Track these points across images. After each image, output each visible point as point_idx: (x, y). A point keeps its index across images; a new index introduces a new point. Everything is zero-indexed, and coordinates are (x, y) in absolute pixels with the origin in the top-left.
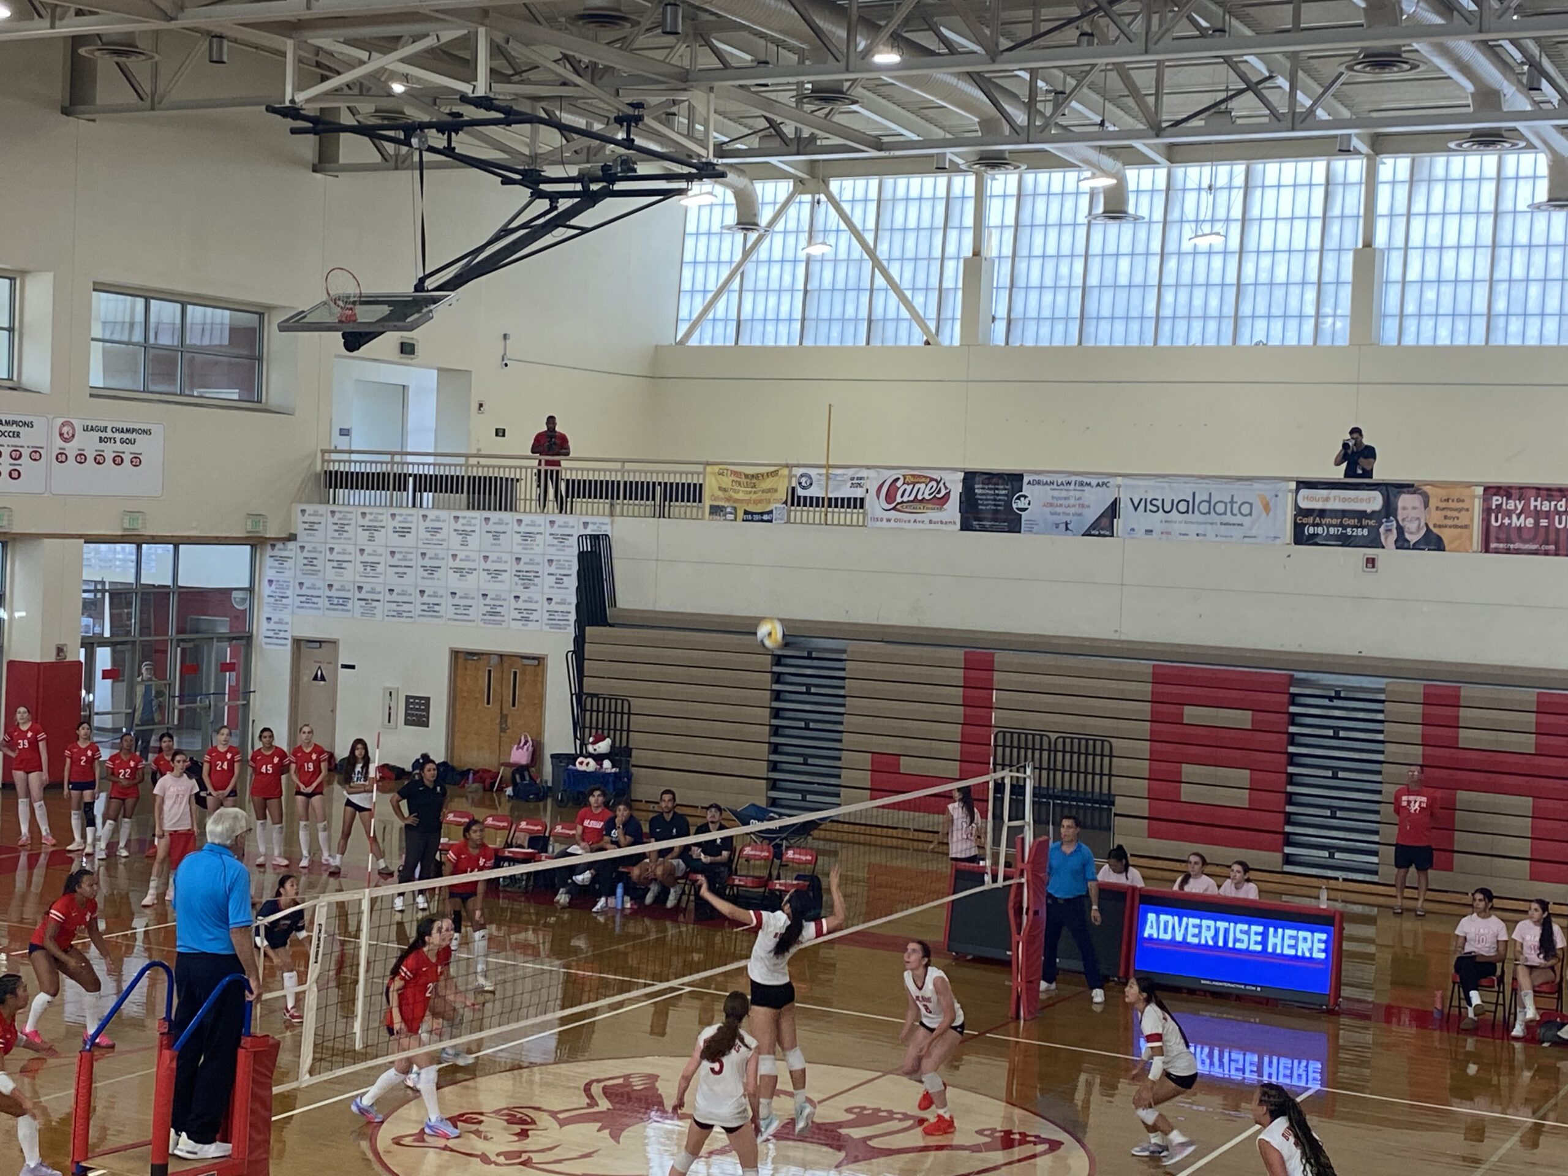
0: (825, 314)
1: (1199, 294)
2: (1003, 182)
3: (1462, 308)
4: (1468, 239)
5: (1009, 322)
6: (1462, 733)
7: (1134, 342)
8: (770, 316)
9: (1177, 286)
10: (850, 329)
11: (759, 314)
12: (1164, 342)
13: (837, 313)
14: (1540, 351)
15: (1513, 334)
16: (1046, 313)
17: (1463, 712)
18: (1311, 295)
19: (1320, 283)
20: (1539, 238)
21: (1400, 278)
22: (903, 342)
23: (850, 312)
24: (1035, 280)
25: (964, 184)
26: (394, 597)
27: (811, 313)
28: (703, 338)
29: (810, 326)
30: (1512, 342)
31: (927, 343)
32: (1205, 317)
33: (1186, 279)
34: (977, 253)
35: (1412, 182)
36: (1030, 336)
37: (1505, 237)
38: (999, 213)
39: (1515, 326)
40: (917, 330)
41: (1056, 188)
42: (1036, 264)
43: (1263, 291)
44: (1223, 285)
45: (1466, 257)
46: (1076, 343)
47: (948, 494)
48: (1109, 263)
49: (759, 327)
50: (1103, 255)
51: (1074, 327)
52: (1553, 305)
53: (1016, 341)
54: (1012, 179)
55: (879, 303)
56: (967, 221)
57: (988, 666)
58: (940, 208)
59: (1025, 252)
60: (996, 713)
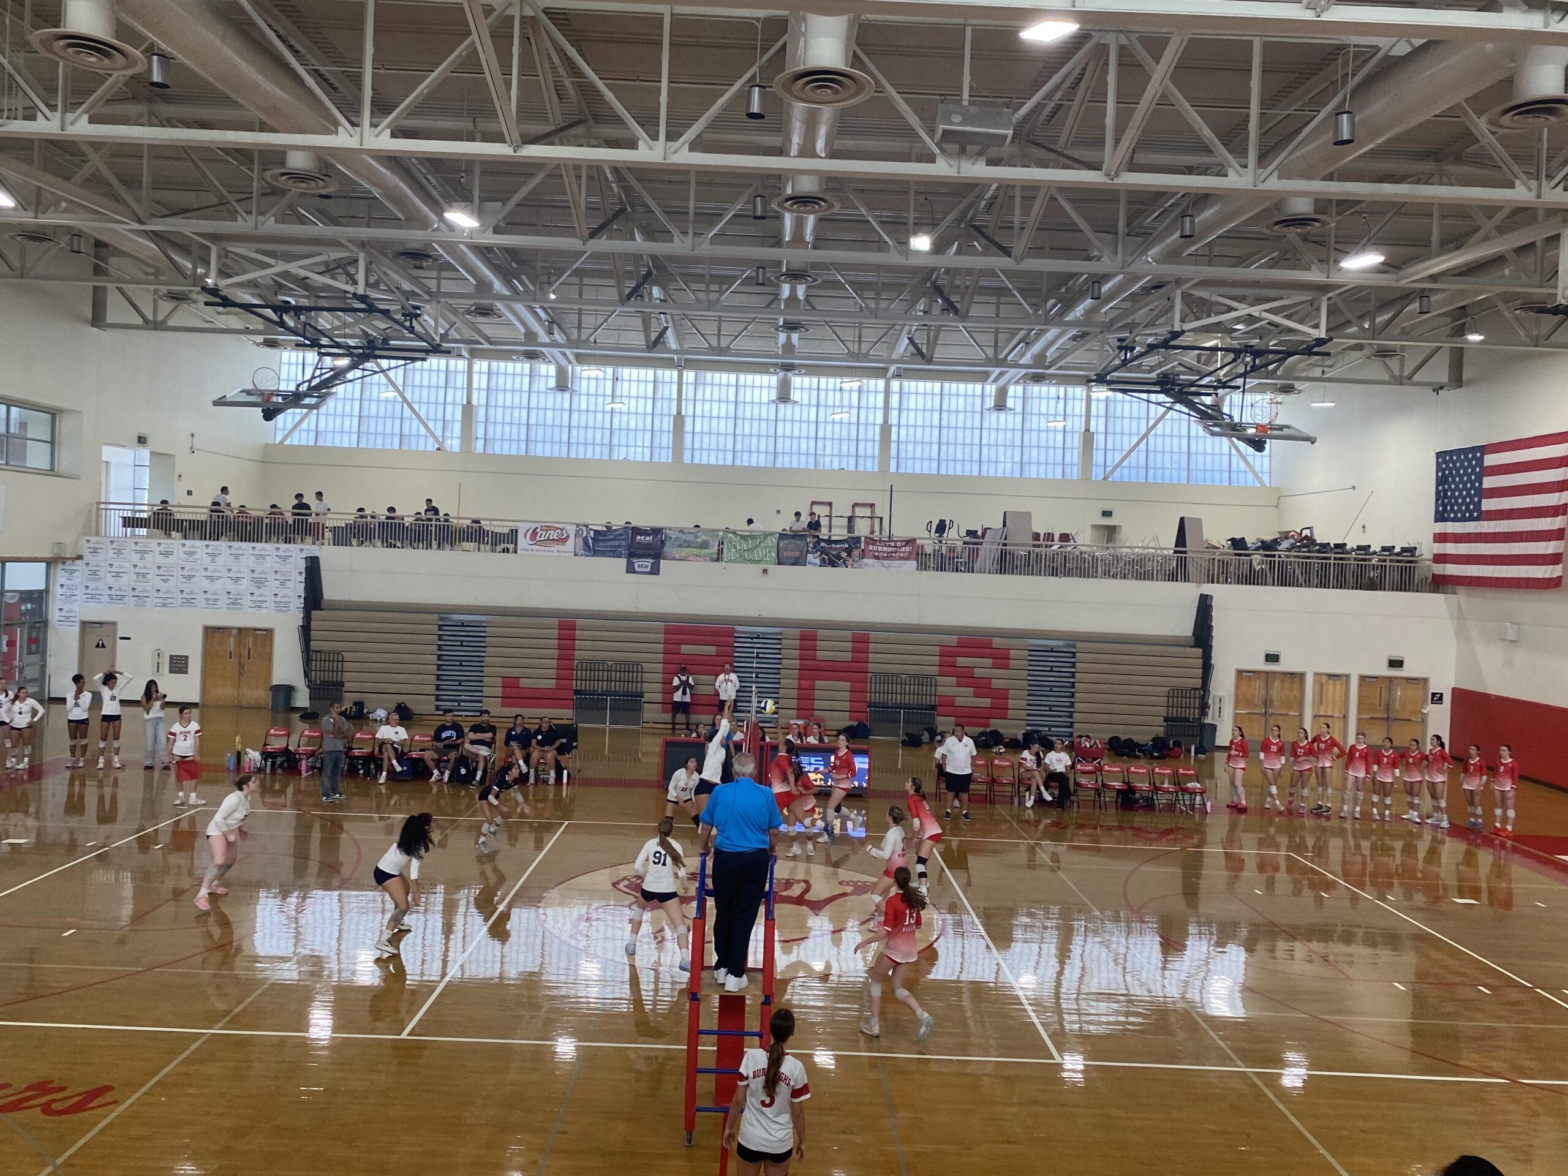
0: (372, 430)
1: (590, 432)
2: (480, 365)
3: (721, 446)
4: (723, 414)
5: (485, 440)
6: (818, 653)
7: (556, 454)
8: (338, 429)
9: (578, 427)
10: (388, 440)
11: (330, 428)
12: (573, 455)
13: (380, 430)
14: (758, 469)
15: (744, 460)
16: (507, 437)
17: (819, 643)
18: (648, 436)
19: (652, 430)
20: (756, 416)
21: (691, 430)
22: (422, 448)
23: (388, 430)
24: (499, 419)
25: (462, 364)
26: (160, 594)
27: (364, 429)
28: (295, 440)
29: (364, 437)
30: (745, 464)
31: (438, 449)
32: (594, 444)
33: (583, 424)
34: (469, 402)
35: (696, 384)
36: (497, 449)
37: (740, 414)
38: (480, 381)
39: (746, 456)
40: (431, 440)
41: (510, 370)
42: (500, 411)
43: (624, 433)
44: (603, 428)
45: (722, 422)
46: (524, 454)
47: (568, 537)
48: (541, 413)
49: (330, 436)
50: (537, 409)
51: (523, 445)
52: (763, 448)
53: (489, 451)
54: (485, 364)
55: (406, 424)
56: (459, 384)
57: (573, 627)
58: (442, 376)
59: (493, 404)
60: (577, 653)
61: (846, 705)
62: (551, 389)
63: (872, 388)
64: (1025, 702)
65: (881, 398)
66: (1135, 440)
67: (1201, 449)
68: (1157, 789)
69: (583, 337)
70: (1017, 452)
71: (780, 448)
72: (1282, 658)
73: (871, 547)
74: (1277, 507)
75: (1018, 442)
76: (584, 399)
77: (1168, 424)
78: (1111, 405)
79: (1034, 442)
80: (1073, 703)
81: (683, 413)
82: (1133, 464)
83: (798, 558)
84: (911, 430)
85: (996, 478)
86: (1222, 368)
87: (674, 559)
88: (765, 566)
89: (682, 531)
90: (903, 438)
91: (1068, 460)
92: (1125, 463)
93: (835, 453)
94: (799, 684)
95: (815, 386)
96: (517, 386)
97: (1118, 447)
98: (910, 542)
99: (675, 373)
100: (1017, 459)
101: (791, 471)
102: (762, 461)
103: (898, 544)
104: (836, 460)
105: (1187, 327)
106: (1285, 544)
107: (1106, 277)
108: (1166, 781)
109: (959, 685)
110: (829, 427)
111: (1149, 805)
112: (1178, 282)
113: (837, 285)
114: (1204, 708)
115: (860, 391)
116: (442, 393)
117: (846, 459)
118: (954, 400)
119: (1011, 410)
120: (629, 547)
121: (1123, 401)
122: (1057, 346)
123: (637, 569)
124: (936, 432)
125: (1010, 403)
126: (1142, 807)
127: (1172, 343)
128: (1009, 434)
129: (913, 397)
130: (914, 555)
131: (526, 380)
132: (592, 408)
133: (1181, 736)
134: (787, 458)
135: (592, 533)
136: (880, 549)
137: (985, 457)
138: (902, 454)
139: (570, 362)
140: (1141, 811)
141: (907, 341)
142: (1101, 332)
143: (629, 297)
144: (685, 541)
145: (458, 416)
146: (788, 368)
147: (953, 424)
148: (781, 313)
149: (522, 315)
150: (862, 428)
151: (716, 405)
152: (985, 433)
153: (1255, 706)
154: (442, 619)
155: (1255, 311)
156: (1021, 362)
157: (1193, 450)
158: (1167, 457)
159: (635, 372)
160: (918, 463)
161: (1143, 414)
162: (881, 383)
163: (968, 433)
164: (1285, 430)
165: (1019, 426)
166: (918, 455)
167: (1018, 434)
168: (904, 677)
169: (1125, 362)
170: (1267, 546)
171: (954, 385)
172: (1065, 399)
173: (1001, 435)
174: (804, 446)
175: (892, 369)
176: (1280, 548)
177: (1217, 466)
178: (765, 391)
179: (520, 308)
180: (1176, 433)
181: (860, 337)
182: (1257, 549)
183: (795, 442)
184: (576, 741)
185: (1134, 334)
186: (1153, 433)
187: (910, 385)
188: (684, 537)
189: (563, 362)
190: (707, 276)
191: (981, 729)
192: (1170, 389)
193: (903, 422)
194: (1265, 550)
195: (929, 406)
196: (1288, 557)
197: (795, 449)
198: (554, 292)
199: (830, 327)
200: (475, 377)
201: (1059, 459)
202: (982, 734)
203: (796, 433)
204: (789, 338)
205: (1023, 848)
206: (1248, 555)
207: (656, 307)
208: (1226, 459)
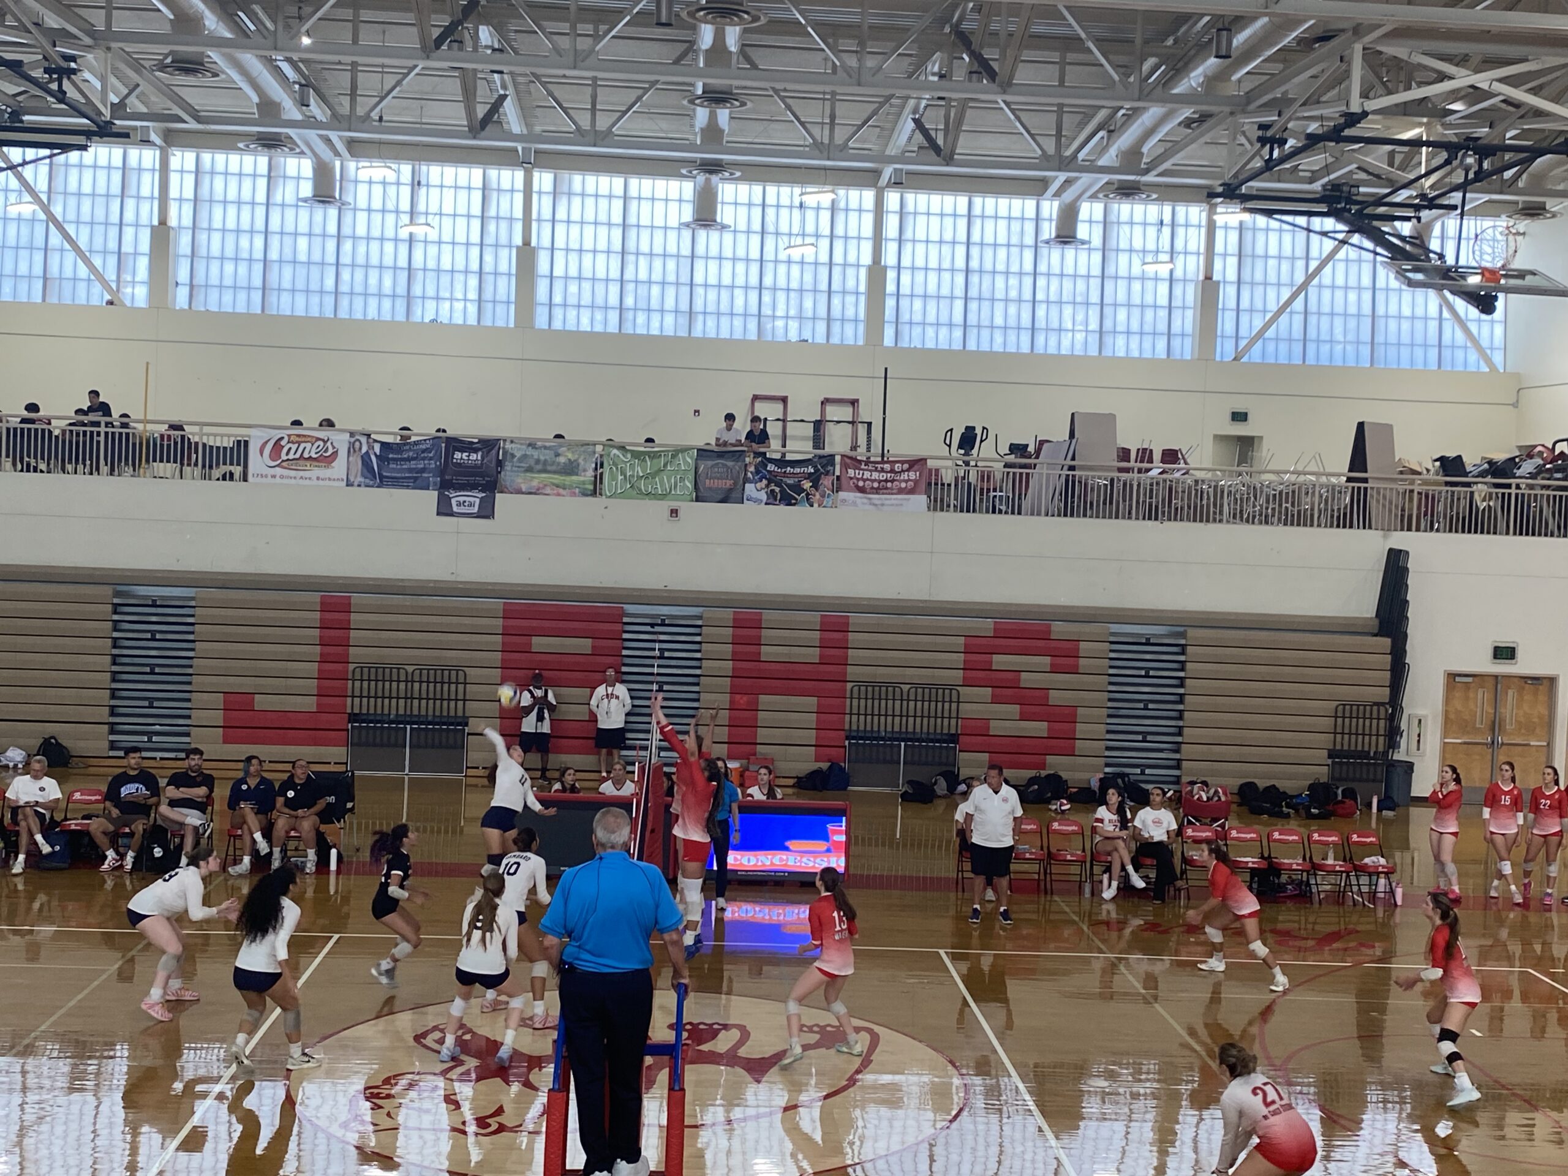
1: (373, 275)
2: (182, 159)
3: (600, 301)
4: (602, 245)
5: (192, 286)
6: (764, 649)
7: (315, 312)
9: (353, 265)
10: (24, 286)
12: (343, 314)
14: (662, 339)
15: (641, 324)
16: (228, 281)
17: (765, 632)
18: (473, 282)
19: (481, 272)
20: (658, 249)
21: (548, 273)
22: (82, 299)
23: (23, 269)
24: (215, 250)
25: (149, 157)
30: (639, 331)
31: (110, 303)
32: (380, 295)
33: (361, 260)
34: (163, 222)
35: (555, 194)
36: (212, 302)
37: (631, 245)
38: (181, 186)
39: (641, 318)
40: (97, 288)
41: (234, 168)
42: (216, 237)
43: (431, 275)
44: (395, 268)
45: (601, 258)
46: (259, 311)
47: (335, 454)
48: (288, 240)
50: (282, 233)
51: (257, 297)
52: (670, 303)
53: (199, 306)
54: (190, 156)
55: (54, 260)
56: (145, 191)
57: (345, 607)
58: (117, 177)
59: (205, 225)
60: (352, 650)
61: (811, 736)
62: (305, 200)
63: (854, 204)
64: (1103, 728)
65: (868, 220)
66: (1286, 294)
67: (1393, 309)
68: (1315, 868)
69: (360, 111)
70: (1094, 314)
71: (698, 306)
72: (1519, 654)
73: (851, 472)
74: (1515, 405)
75: (1095, 298)
76: (362, 217)
77: (1341, 267)
78: (1248, 236)
79: (1121, 297)
80: (1180, 728)
81: (534, 243)
82: (1284, 334)
83: (730, 490)
84: (920, 277)
85: (1059, 357)
86: (1428, 174)
87: (519, 492)
88: (674, 504)
89: (532, 445)
90: (905, 289)
91: (1176, 327)
92: (1271, 333)
93: (792, 313)
94: (732, 702)
95: (757, 199)
96: (246, 195)
97: (1259, 305)
98: (916, 463)
99: (520, 175)
100: (1094, 325)
101: (717, 344)
102: (669, 325)
103: (897, 467)
104: (793, 325)
105: (1371, 105)
106: (1528, 467)
107: (1239, 21)
108: (1331, 855)
109: (995, 700)
110: (782, 269)
111: (1303, 894)
112: (1358, 31)
113: (793, 28)
114: (1393, 734)
115: (833, 208)
116: (115, 205)
117: (810, 324)
118: (989, 225)
119: (1083, 242)
120: (442, 472)
121: (1267, 229)
122: (1159, 136)
123: (455, 509)
124: (960, 279)
125: (1082, 232)
126: (1289, 897)
127: (1347, 132)
128: (1081, 285)
129: (921, 220)
130: (923, 486)
131: (262, 183)
132: (376, 233)
133: (1353, 780)
134: (711, 323)
135: (377, 448)
136: (867, 475)
137: (1041, 323)
138: (905, 317)
139: (337, 154)
140: (1290, 904)
141: (911, 125)
142: (1232, 113)
143: (438, 42)
144: (538, 461)
145: (145, 246)
146: (712, 168)
147: (988, 266)
148: (700, 75)
149: (255, 74)
150: (837, 271)
151: (589, 230)
152: (1041, 282)
153: (1477, 731)
154: (117, 594)
155: (1482, 80)
156: (1100, 163)
157: (1381, 310)
158: (1338, 322)
159: (449, 171)
160: (930, 332)
161: (1300, 252)
162: (868, 196)
163: (1013, 281)
164: (1528, 278)
165: (1096, 271)
166: (931, 317)
167: (1095, 283)
168: (905, 688)
169: (1270, 164)
170: (1499, 470)
171: (990, 201)
172: (1173, 225)
173: (1068, 284)
174: (739, 302)
175: (888, 172)
176: (1518, 473)
177: (1419, 339)
178: (673, 207)
179: (250, 60)
180: (1352, 282)
181: (833, 117)
182: (1482, 474)
183: (725, 295)
184: (352, 800)
185: (1285, 116)
186: (1315, 281)
187: (918, 200)
188: (535, 454)
189: (325, 153)
190: (573, 8)
191: (1032, 773)
192: (1344, 209)
193: (906, 262)
194: (1494, 476)
195: (948, 236)
196: (1531, 487)
197: (724, 307)
198: (308, 34)
199: (782, 99)
200: (174, 179)
201: (1162, 327)
202: (1032, 781)
203: (727, 280)
204: (713, 117)
205: (1097, 966)
206: (1468, 485)
207: (486, 60)
208: (1433, 325)
